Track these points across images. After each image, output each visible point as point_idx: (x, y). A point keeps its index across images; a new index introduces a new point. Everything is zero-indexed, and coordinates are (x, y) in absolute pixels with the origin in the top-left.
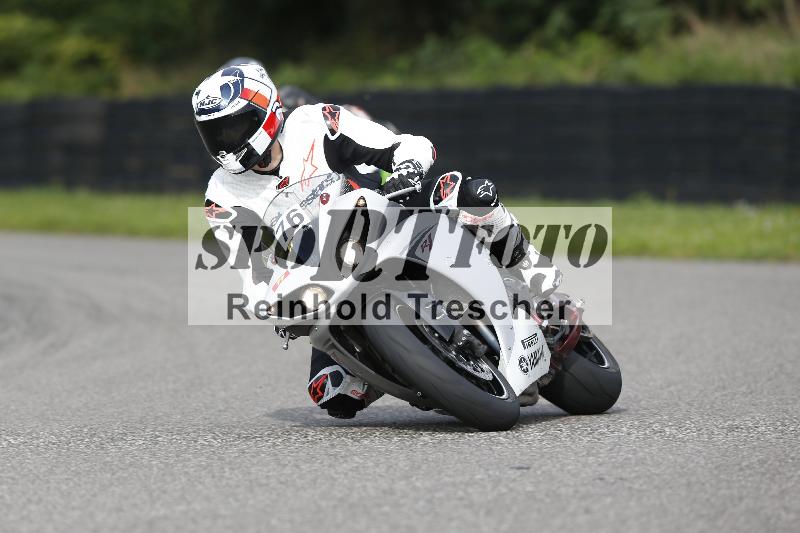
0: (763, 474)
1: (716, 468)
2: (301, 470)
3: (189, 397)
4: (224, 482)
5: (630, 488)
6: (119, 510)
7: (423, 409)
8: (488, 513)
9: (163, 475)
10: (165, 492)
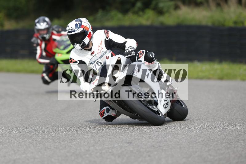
0: (203, 144)
1: (189, 143)
2: (61, 144)
3: (26, 122)
4: (37, 148)
5: (162, 149)
6: (5, 156)
7: (134, 119)
8: (119, 157)
9: (19, 145)
10: (19, 151)
